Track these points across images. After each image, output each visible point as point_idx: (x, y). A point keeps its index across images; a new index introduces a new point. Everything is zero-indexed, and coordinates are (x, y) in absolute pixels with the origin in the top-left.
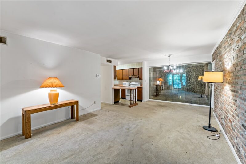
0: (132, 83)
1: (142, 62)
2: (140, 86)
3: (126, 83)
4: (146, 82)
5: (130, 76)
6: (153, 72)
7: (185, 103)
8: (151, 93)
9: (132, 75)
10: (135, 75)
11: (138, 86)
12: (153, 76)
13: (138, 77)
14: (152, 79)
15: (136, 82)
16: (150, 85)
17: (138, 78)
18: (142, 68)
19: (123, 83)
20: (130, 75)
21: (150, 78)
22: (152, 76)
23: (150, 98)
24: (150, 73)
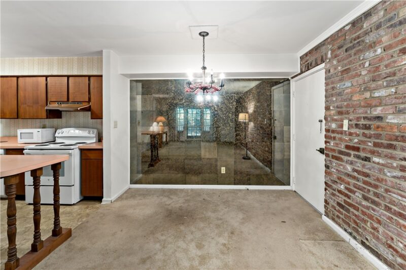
0: (64, 130)
1: (101, 53)
2: (94, 140)
3: (35, 131)
4: (115, 127)
5: (54, 106)
6: (143, 94)
7: (235, 184)
8: (135, 162)
9: (63, 102)
10: (74, 102)
11: (88, 142)
12: (143, 106)
13: (88, 109)
14: (139, 117)
15: (78, 127)
16: (133, 137)
17: (89, 113)
18: (101, 76)
19: (19, 131)
20: (50, 98)
21: (133, 113)
22: (139, 107)
23: (132, 182)
24: (132, 99)
